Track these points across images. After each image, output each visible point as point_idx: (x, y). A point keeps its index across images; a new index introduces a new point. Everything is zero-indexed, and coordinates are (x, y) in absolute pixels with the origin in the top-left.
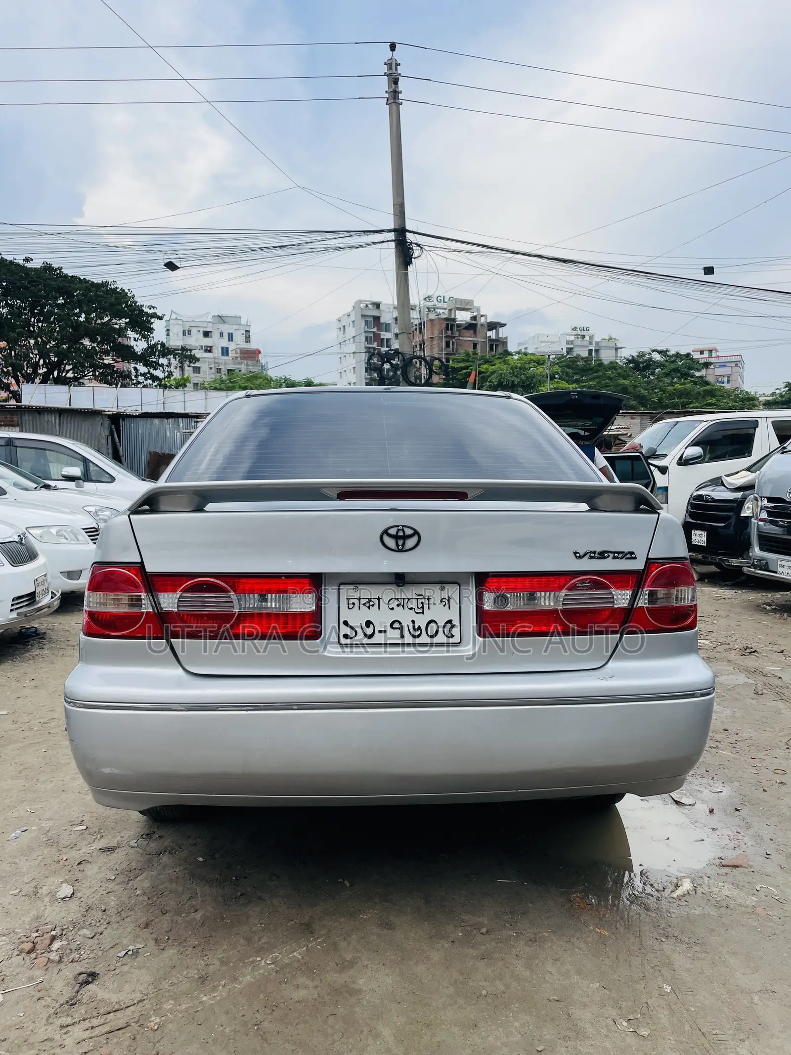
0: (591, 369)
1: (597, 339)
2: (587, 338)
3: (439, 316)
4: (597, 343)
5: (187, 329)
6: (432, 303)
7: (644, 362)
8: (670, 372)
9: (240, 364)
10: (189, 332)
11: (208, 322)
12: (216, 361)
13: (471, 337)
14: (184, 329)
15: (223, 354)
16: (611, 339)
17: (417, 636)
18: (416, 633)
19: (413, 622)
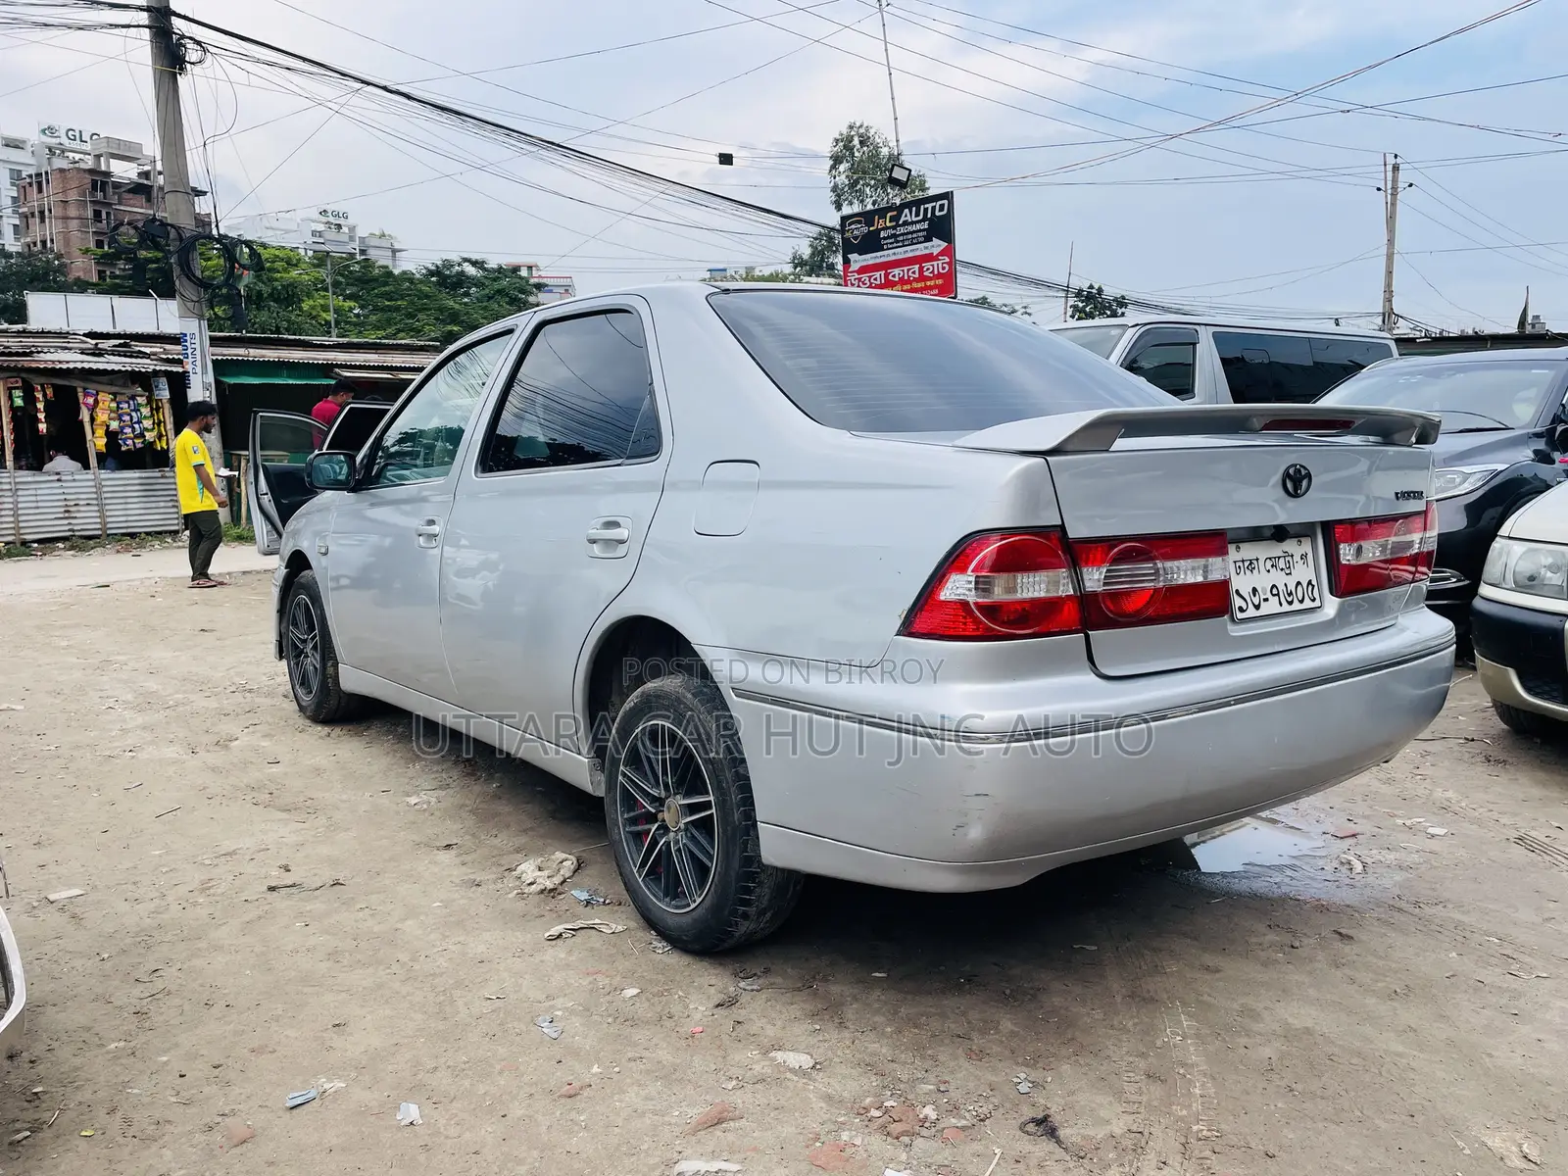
0: (375, 280)
1: (361, 232)
2: (345, 229)
3: (77, 165)
4: (362, 239)
6: (58, 140)
7: (454, 276)
8: (494, 294)
13: (142, 208)
16: (383, 235)
17: (1290, 603)
18: (1290, 599)
19: (1286, 585)
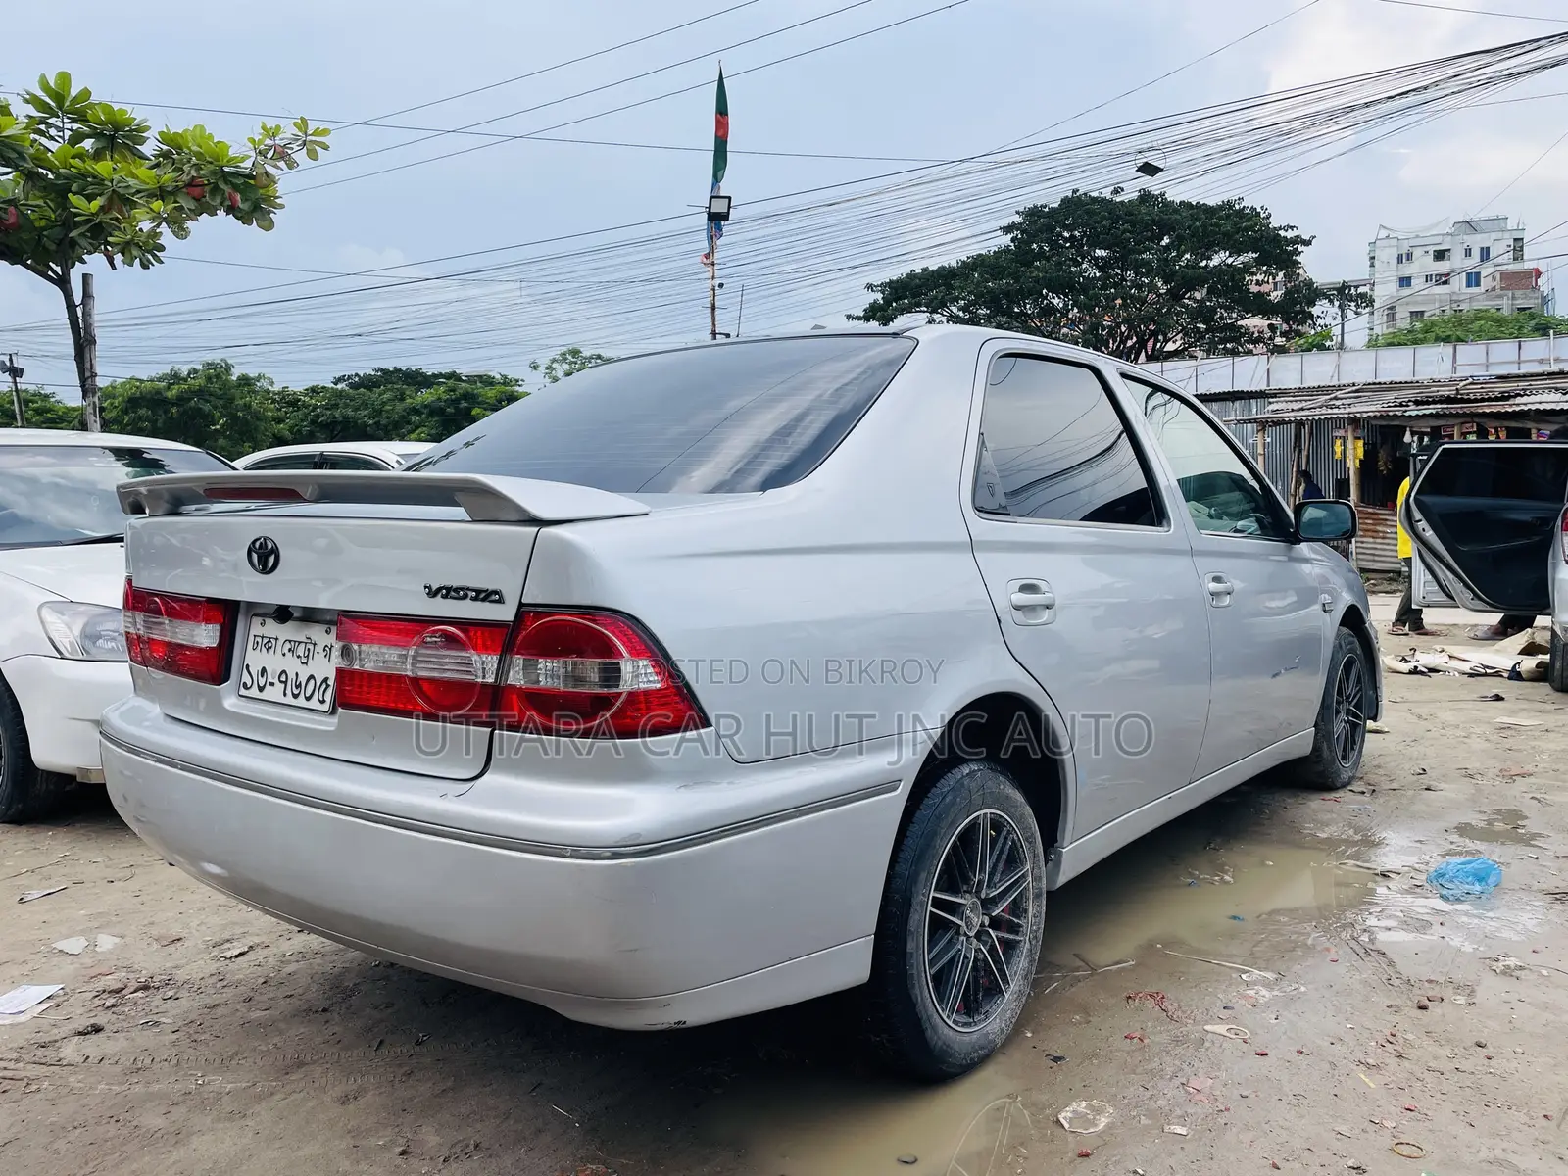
5: (1404, 251)
9: (1500, 297)
10: (1410, 256)
11: (1443, 235)
12: (1454, 298)
14: (1400, 252)
15: (1469, 285)
17: (295, 696)
18: (296, 692)
19: (297, 674)
